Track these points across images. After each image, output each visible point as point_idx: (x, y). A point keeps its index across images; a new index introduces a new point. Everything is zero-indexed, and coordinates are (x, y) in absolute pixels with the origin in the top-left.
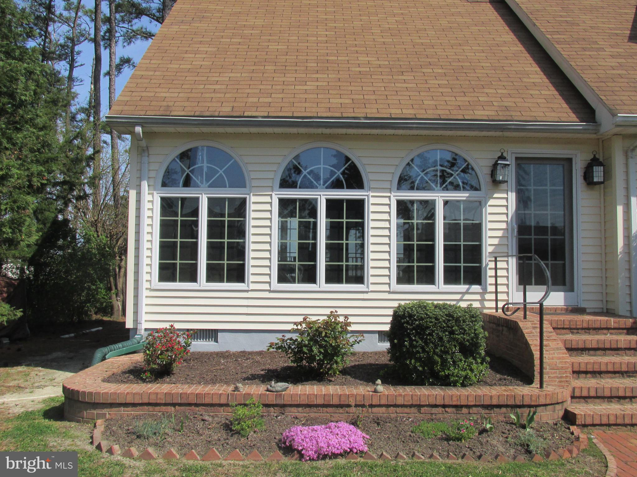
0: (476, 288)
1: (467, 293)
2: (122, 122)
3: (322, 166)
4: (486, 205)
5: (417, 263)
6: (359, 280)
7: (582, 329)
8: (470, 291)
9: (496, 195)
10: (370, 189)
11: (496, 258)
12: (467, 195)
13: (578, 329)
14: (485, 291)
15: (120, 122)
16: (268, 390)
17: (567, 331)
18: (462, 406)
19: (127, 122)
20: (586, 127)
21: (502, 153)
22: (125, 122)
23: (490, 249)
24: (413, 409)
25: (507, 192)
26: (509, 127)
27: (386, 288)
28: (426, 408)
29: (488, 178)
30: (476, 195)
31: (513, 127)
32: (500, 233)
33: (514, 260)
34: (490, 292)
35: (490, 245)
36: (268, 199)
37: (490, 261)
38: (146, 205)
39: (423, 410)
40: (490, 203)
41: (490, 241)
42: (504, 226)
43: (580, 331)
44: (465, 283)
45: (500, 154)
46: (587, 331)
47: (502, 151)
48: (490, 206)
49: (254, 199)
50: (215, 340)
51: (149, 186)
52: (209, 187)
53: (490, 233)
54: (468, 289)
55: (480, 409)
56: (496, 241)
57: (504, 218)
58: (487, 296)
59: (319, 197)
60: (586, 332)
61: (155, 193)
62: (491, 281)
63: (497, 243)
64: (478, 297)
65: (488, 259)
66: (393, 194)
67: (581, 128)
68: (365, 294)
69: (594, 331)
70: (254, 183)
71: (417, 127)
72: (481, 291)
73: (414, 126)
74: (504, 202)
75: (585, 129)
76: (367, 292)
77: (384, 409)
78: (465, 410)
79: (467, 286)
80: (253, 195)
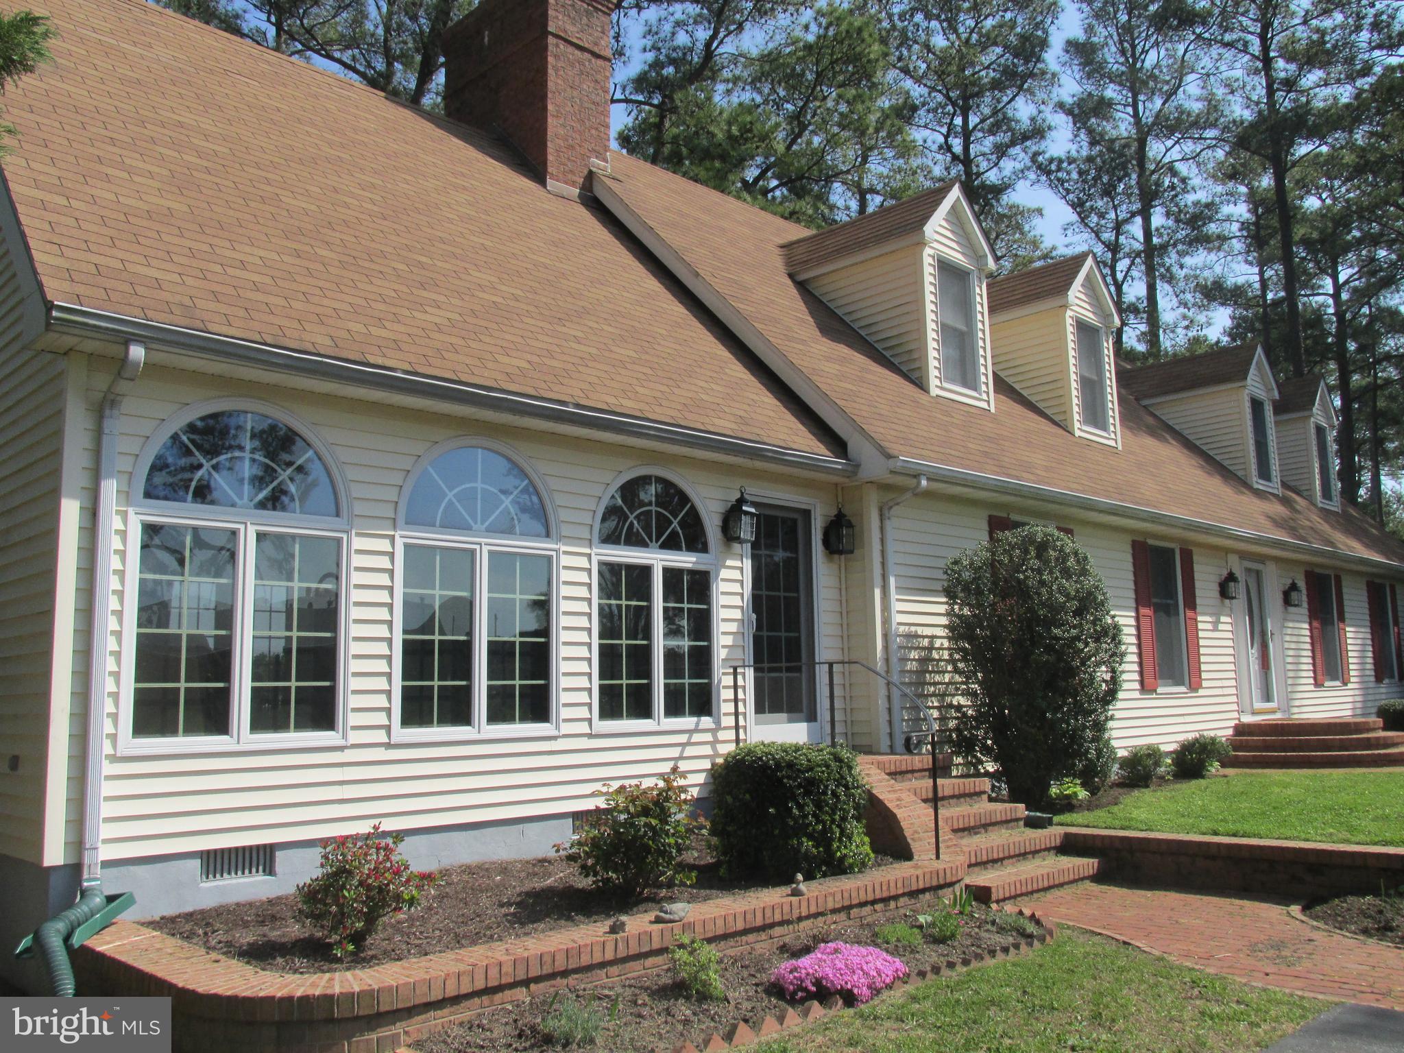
0: (706, 721)
1: (697, 730)
2: (100, 327)
3: (479, 485)
4: (717, 577)
5: (627, 678)
8: (701, 727)
9: (729, 563)
10: (561, 539)
11: (735, 669)
12: (694, 559)
14: (719, 727)
15: (95, 326)
16: (658, 920)
18: (887, 899)
19: (113, 330)
20: (845, 467)
21: (742, 493)
22: (107, 329)
23: (723, 653)
24: (842, 914)
25: (741, 557)
26: (765, 454)
28: (854, 910)
29: (719, 535)
30: (701, 561)
32: (734, 628)
33: (752, 670)
34: (726, 728)
35: (722, 646)
36: (384, 545)
37: (724, 674)
38: (110, 542)
40: (722, 575)
41: (723, 640)
42: (739, 614)
44: (691, 714)
47: (744, 489)
48: (723, 580)
49: (358, 543)
50: (264, 871)
51: (120, 492)
52: (259, 507)
53: (724, 627)
54: (697, 724)
56: (731, 641)
57: (739, 601)
58: (722, 735)
59: (477, 547)
61: (131, 511)
62: (728, 708)
63: (730, 643)
64: (708, 737)
65: (722, 671)
66: (595, 550)
67: (840, 467)
68: (553, 742)
70: (359, 508)
72: (713, 726)
74: (737, 575)
75: (844, 470)
76: (556, 738)
79: (695, 719)
80: (358, 535)
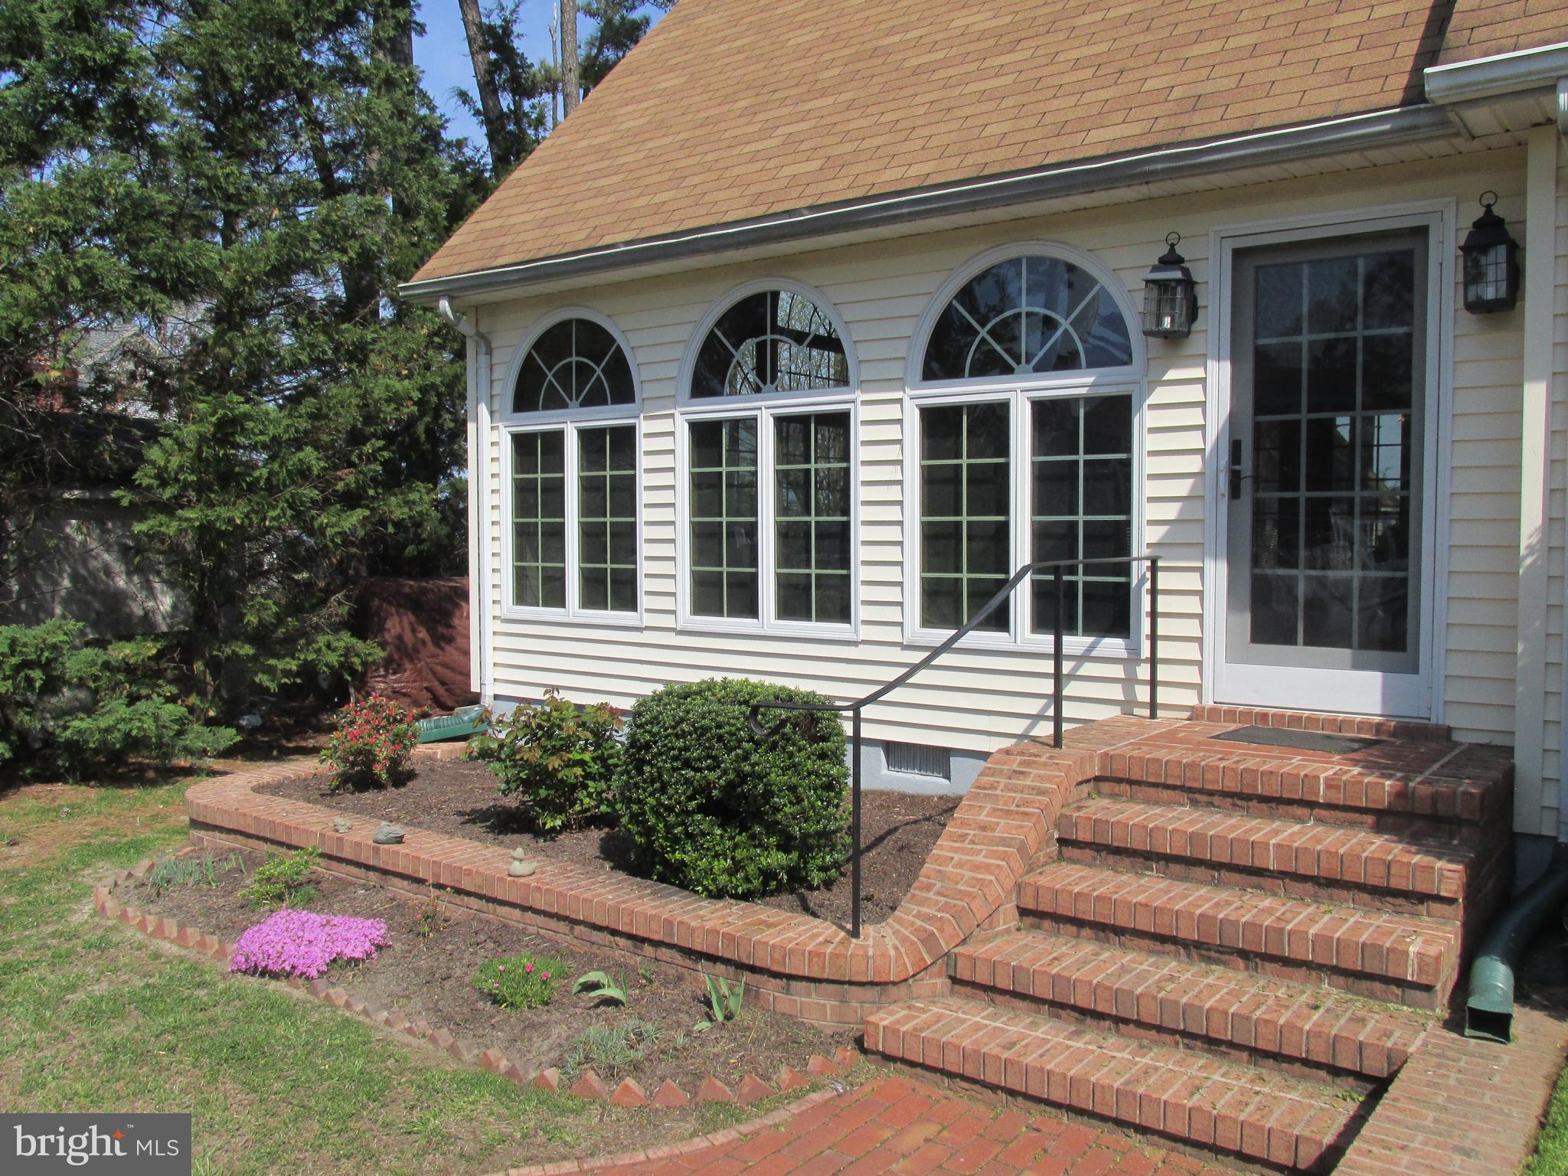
0: (1113, 645)
1: (1087, 657)
2: (421, 294)
3: (769, 337)
4: (1141, 406)
5: (969, 571)
6: (842, 613)
7: (1225, 794)
8: (1097, 653)
9: (1172, 374)
10: (865, 384)
12: (1090, 380)
13: (1211, 793)
14: (1135, 656)
15: (419, 294)
17: (1183, 797)
18: (643, 940)
19: (428, 293)
20: (1406, 122)
21: (1172, 246)
22: (425, 293)
23: (1154, 534)
24: (562, 923)
25: (1201, 359)
26: (1147, 168)
27: (893, 634)
28: (582, 927)
30: (1114, 379)
31: (1160, 166)
32: (1183, 488)
33: (1223, 566)
34: (1143, 660)
35: (1151, 523)
36: (668, 426)
39: (578, 929)
40: (1152, 400)
41: (1152, 512)
42: (1194, 464)
43: (1216, 800)
44: (1087, 632)
45: (1164, 250)
46: (1239, 802)
47: (1173, 238)
48: (1152, 407)
49: (645, 426)
51: (492, 413)
52: (583, 404)
53: (1152, 489)
54: (1092, 647)
55: (674, 952)
56: (1171, 511)
57: (1194, 440)
58: (1142, 672)
59: (759, 413)
60: (1234, 805)
61: (501, 425)
63: (1172, 516)
64: (1118, 671)
65: (1146, 563)
66: (909, 392)
67: (1387, 127)
68: (852, 648)
69: (1264, 806)
71: (909, 214)
72: (1124, 654)
73: (905, 211)
74: (1194, 393)
75: (1403, 130)
76: (855, 643)
77: (517, 913)
78: (648, 950)
79: (1090, 640)
80: (645, 418)
